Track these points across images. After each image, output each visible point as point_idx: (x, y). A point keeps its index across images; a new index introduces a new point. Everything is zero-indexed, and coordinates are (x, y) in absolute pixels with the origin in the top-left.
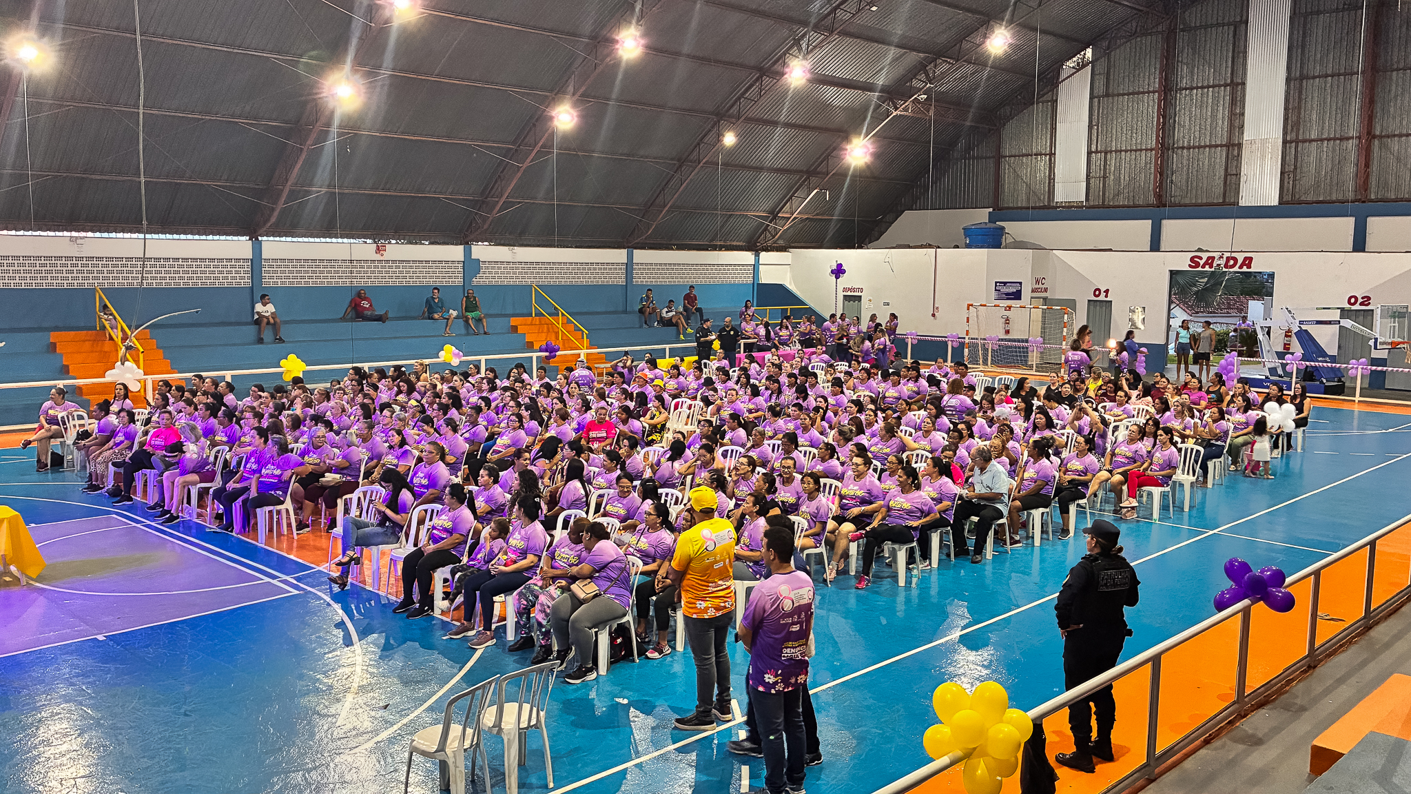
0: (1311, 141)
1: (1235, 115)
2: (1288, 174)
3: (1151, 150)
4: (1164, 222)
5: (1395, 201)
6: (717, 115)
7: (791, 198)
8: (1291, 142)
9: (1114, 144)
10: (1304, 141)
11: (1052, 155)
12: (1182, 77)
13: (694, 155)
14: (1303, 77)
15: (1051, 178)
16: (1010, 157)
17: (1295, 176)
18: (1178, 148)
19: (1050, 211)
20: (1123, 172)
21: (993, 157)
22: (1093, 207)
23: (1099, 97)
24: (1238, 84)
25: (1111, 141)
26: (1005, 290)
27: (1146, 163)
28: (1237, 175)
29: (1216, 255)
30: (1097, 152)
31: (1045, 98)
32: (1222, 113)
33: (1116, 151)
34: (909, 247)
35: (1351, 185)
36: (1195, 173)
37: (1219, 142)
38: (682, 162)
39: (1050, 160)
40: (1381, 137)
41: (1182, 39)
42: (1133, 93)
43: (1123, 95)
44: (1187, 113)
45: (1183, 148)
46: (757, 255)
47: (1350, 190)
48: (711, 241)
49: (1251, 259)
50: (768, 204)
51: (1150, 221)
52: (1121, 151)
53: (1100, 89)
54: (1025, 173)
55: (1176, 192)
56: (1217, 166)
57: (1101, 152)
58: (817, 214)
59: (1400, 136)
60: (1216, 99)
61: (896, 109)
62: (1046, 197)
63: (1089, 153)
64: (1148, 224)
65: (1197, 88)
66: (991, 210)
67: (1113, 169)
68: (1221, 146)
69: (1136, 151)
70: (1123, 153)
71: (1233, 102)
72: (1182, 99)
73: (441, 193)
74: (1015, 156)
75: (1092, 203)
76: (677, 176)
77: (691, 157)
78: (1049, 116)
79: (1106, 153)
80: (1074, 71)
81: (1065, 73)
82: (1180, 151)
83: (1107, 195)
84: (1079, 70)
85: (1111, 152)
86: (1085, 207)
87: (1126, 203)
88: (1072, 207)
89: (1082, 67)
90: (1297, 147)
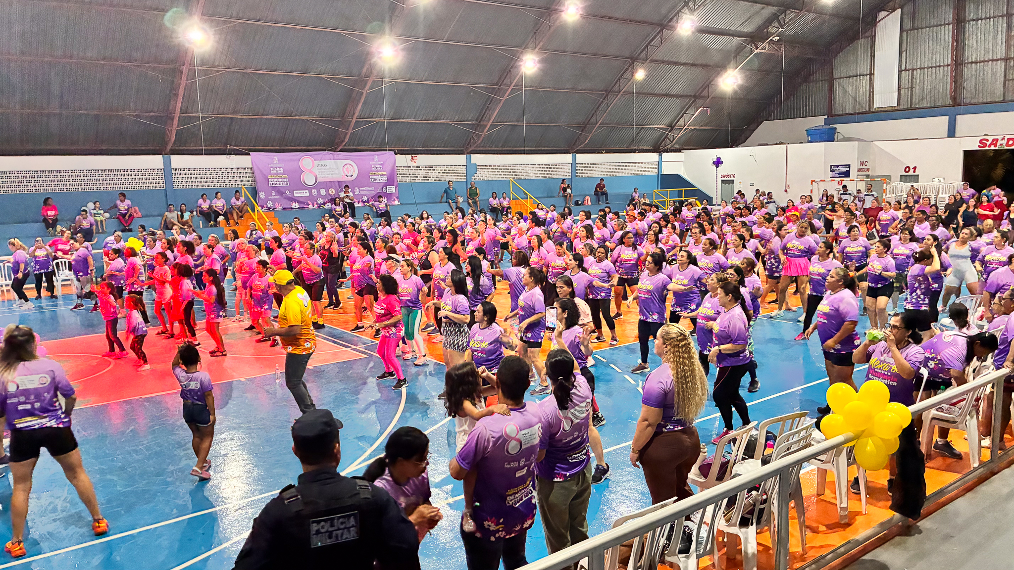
3: (948, 65)
4: (958, 117)
6: (631, 59)
7: (683, 114)
9: (919, 63)
11: (871, 74)
12: (970, 13)
13: (616, 88)
15: (871, 91)
16: (840, 78)
18: (968, 63)
19: (870, 115)
20: (926, 83)
21: (828, 80)
22: (903, 110)
23: (907, 31)
25: (917, 61)
26: (837, 170)
27: (944, 76)
29: (1000, 137)
30: (906, 70)
31: (867, 34)
32: (1001, 35)
33: (921, 69)
34: (767, 145)
36: (981, 81)
37: (1000, 57)
38: (608, 92)
39: (870, 78)
42: (933, 26)
43: (925, 28)
44: (974, 37)
45: (972, 63)
46: (660, 155)
48: (630, 146)
50: (667, 121)
51: (947, 117)
52: (924, 68)
53: (908, 25)
54: (851, 89)
55: (967, 95)
56: (998, 75)
57: (909, 70)
58: (702, 126)
60: (996, 26)
61: (757, 48)
62: (867, 105)
63: (900, 71)
64: (945, 119)
65: (981, 19)
66: (826, 117)
67: (918, 81)
68: (1001, 59)
69: (935, 67)
70: (926, 69)
72: (970, 28)
73: (450, 120)
74: (843, 78)
75: (902, 107)
76: (605, 102)
77: (614, 89)
78: (869, 46)
79: (913, 70)
80: (888, 13)
81: (883, 14)
82: (969, 65)
83: (914, 101)
84: (891, 13)
85: (916, 69)
86: (897, 110)
87: (929, 105)
88: (887, 111)
89: (894, 10)
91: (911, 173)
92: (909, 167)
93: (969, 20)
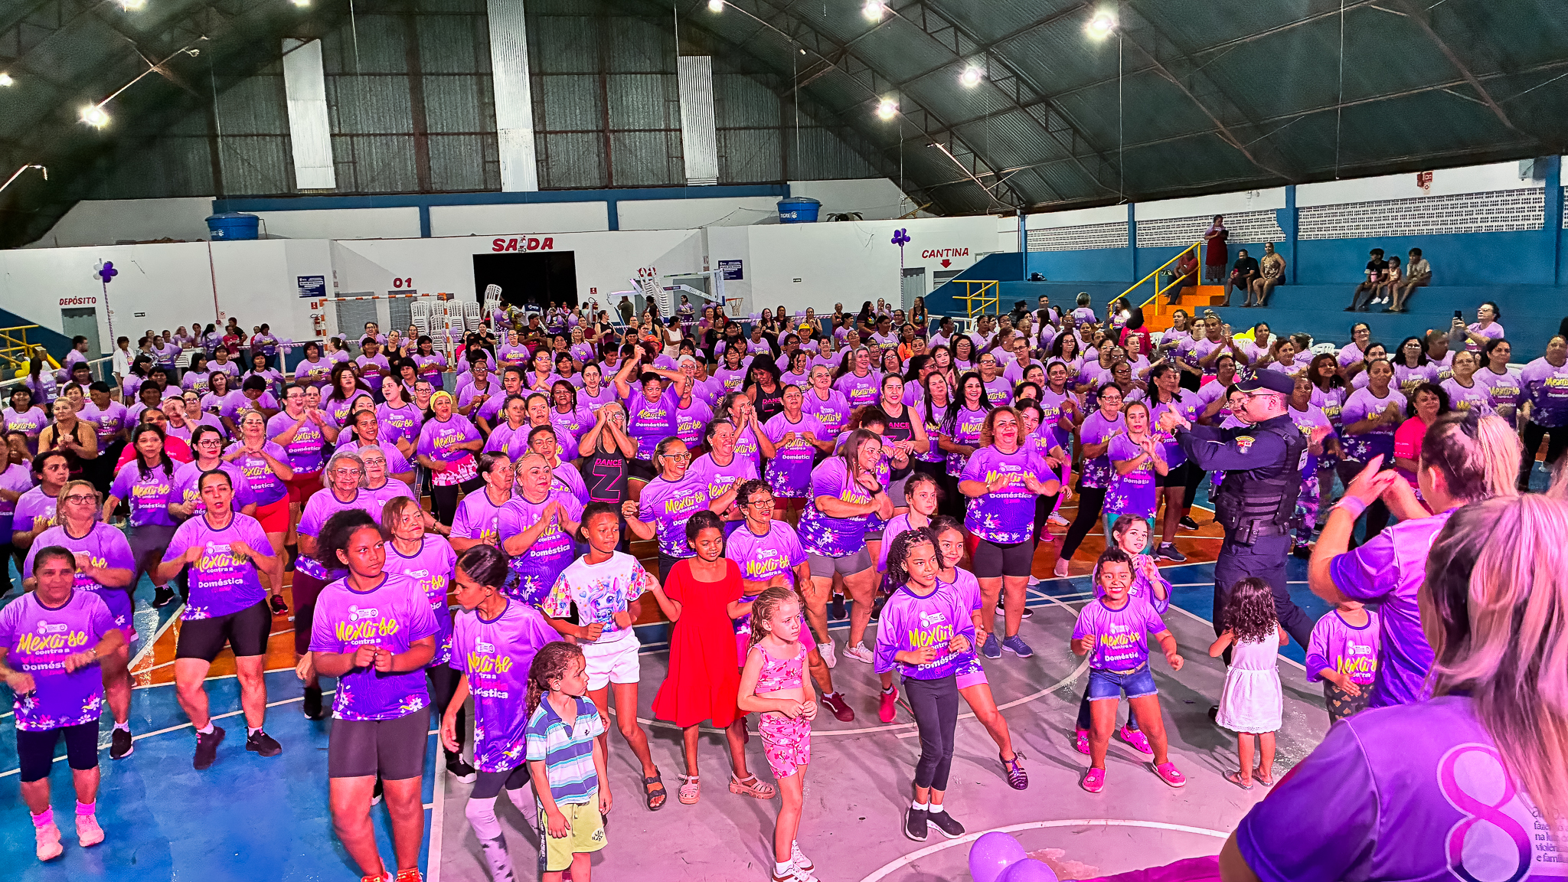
0: (556, 133)
1: (485, 104)
2: (543, 160)
3: (410, 134)
4: (433, 210)
5: (633, 187)
8: (540, 133)
10: (551, 133)
11: (286, 136)
12: (426, 62)
14: (542, 74)
15: (289, 163)
16: (227, 136)
17: (547, 164)
18: (432, 134)
19: (292, 199)
20: (374, 157)
21: (208, 136)
22: (345, 195)
23: (334, 75)
24: (482, 75)
25: (356, 123)
26: (308, 285)
27: (399, 149)
28: (493, 162)
29: (518, 238)
30: (341, 135)
31: (265, 70)
32: (472, 101)
33: (363, 135)
35: (596, 173)
36: (453, 160)
37: (472, 130)
39: (283, 143)
40: (614, 131)
41: (421, 23)
42: (374, 75)
43: (363, 75)
44: (436, 98)
45: (437, 134)
47: (593, 178)
49: (551, 240)
51: (416, 209)
52: (369, 135)
53: (335, 68)
54: (251, 156)
55: (437, 180)
56: (475, 154)
57: (345, 135)
59: (629, 131)
60: (463, 87)
62: (285, 185)
63: (333, 136)
64: (414, 211)
65: (443, 75)
66: (215, 198)
67: (362, 154)
68: (475, 134)
69: (386, 135)
70: (372, 137)
71: (481, 92)
72: (428, 85)
74: (234, 136)
75: (343, 191)
79: (352, 136)
80: (300, 43)
81: (289, 43)
82: (434, 137)
83: (359, 181)
84: (305, 43)
85: (358, 135)
86: (336, 195)
87: (383, 190)
88: (320, 195)
89: (310, 39)
90: (546, 138)
91: (404, 287)
92: (400, 280)
93: (426, 74)
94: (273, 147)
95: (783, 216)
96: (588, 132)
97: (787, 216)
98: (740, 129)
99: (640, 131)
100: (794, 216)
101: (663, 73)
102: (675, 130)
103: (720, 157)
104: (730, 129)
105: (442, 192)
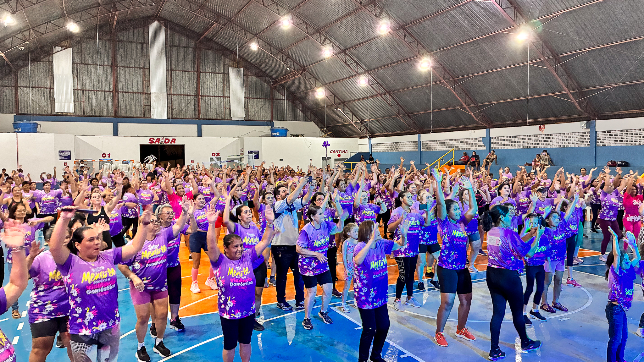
0: (176, 95)
1: (145, 81)
2: (170, 107)
4: (120, 124)
5: (208, 119)
8: (169, 94)
9: (87, 86)
10: (174, 95)
11: (52, 89)
12: (120, 62)
14: (172, 70)
15: (52, 101)
16: (23, 87)
17: (172, 108)
19: (53, 116)
20: (93, 100)
21: (14, 86)
22: (79, 116)
23: (77, 64)
24: (145, 69)
25: (86, 85)
26: (63, 155)
27: (105, 97)
28: (148, 105)
29: (161, 138)
30: (78, 90)
31: (44, 59)
32: (140, 79)
33: (89, 90)
35: (193, 113)
36: (129, 103)
37: (139, 91)
39: (50, 92)
40: (201, 96)
41: (118, 45)
42: (95, 65)
43: (90, 64)
44: (124, 77)
47: (192, 115)
49: (175, 139)
51: (112, 124)
52: (91, 90)
53: (78, 60)
54: (34, 96)
55: (121, 113)
56: (139, 102)
57: (80, 90)
59: (208, 96)
60: (136, 73)
62: (49, 109)
63: (74, 90)
65: (127, 67)
66: (15, 114)
67: (88, 98)
68: (140, 93)
69: (99, 91)
70: (93, 92)
71: (144, 75)
72: (120, 71)
74: (26, 87)
75: (77, 114)
79: (83, 91)
80: (62, 49)
81: (57, 49)
82: (121, 93)
83: (85, 110)
84: (65, 49)
85: (86, 90)
86: (74, 116)
87: (96, 115)
88: (66, 115)
89: (67, 48)
90: (172, 97)
91: (107, 157)
92: (105, 154)
93: (120, 67)
94: (45, 93)
95: (273, 134)
96: (190, 95)
97: (275, 134)
98: (254, 98)
99: (212, 96)
100: (278, 134)
101: (224, 73)
102: (227, 97)
103: (245, 109)
104: (250, 98)
105: (124, 117)
